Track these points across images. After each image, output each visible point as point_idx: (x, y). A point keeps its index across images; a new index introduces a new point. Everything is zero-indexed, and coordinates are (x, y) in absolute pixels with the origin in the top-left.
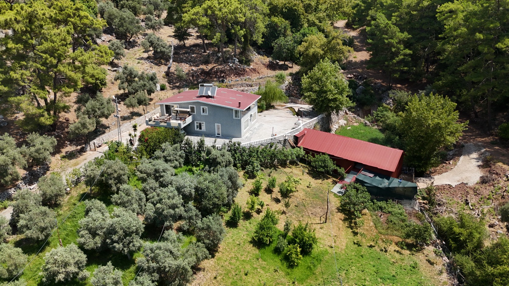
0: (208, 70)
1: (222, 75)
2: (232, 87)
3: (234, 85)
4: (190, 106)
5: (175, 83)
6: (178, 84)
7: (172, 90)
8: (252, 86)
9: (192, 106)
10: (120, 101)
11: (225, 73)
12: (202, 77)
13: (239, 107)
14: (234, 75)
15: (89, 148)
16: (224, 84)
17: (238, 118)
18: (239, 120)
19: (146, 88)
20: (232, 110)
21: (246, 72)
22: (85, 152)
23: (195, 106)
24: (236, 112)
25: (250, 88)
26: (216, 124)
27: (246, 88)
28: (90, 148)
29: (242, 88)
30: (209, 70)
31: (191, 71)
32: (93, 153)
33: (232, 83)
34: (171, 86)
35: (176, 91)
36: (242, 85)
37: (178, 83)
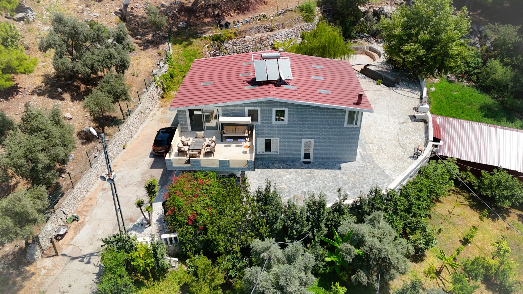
0: (190, 5)
1: (216, 13)
2: (244, 33)
3: (246, 31)
4: (247, 109)
5: (143, 35)
6: (149, 37)
7: (144, 49)
8: (272, 30)
10: (61, 93)
11: (220, 8)
12: (182, 18)
13: (358, 103)
14: (235, 11)
15: (38, 253)
16: (230, 30)
17: (355, 126)
19: (114, 61)
20: (343, 111)
21: (251, 4)
22: (30, 263)
23: (259, 109)
24: (352, 114)
25: (269, 33)
26: (304, 141)
27: (265, 35)
28: (42, 251)
29: (259, 35)
30: (192, 5)
31: (162, 9)
32: (55, 265)
33: (240, 27)
34: (138, 41)
35: (152, 51)
36: (258, 30)
37: (148, 33)
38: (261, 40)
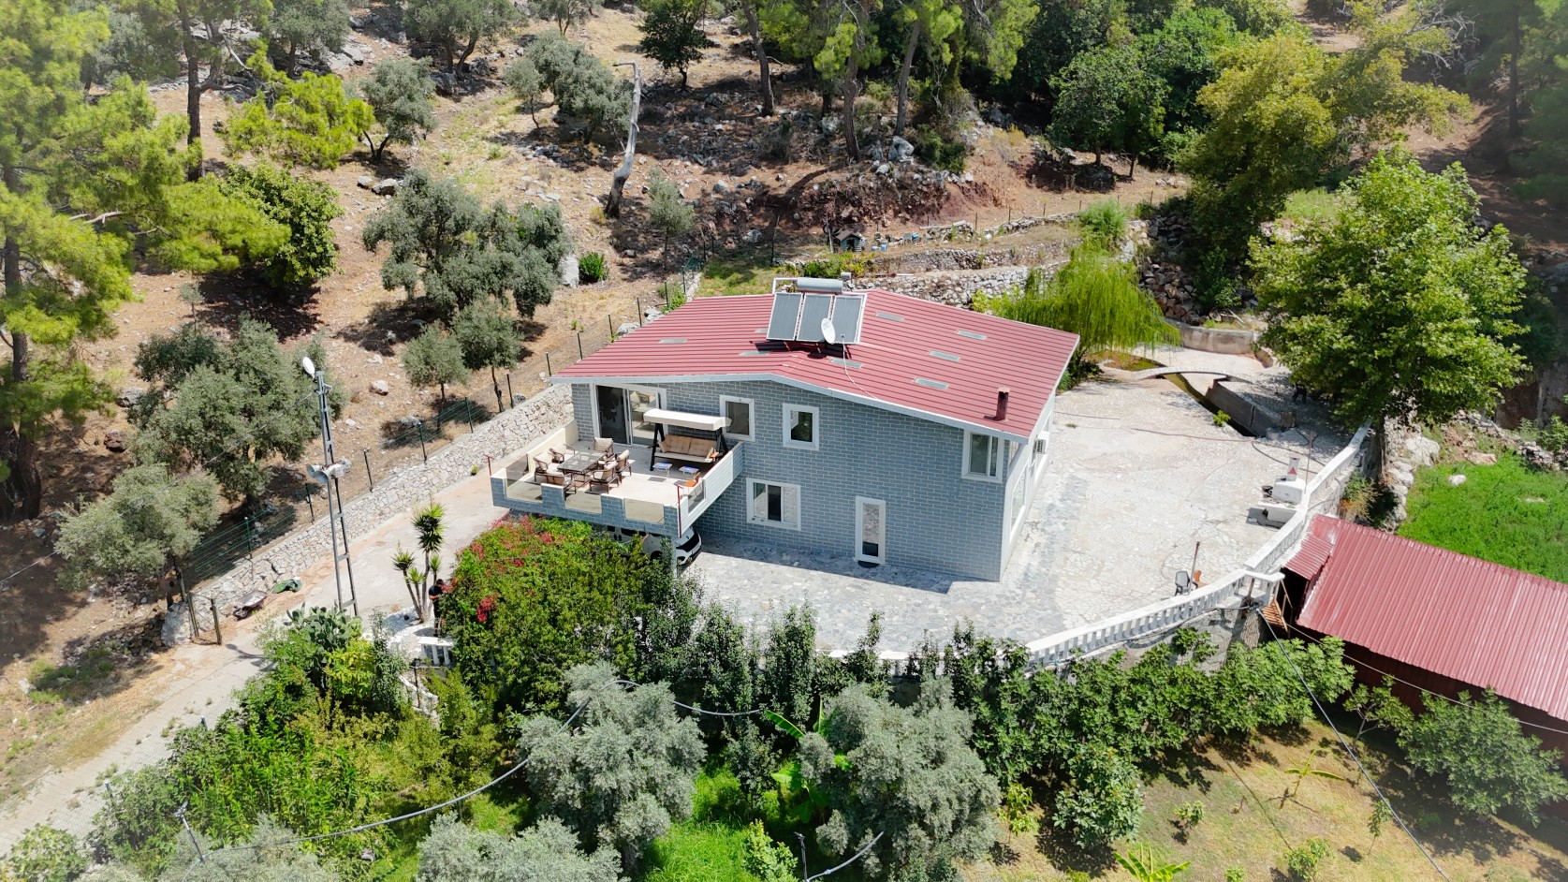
0: (783, 191)
1: (845, 214)
2: (893, 267)
3: (899, 262)
4: (724, 399)
5: (644, 250)
6: (655, 255)
7: (630, 280)
8: (978, 266)
9: (735, 399)
10: (391, 342)
11: (857, 204)
12: (757, 221)
13: (999, 418)
14: (896, 213)
15: (185, 629)
16: (857, 256)
17: (989, 479)
18: (993, 485)
19: (510, 280)
20: (957, 432)
21: (948, 198)
22: (163, 648)
23: (751, 402)
24: (981, 442)
25: (968, 272)
26: (860, 501)
27: (955, 275)
28: (196, 628)
29: (936, 275)
30: (790, 192)
31: (714, 196)
32: (204, 662)
33: (891, 250)
34: (627, 261)
35: (648, 285)
36: (936, 261)
37: (655, 246)
38: (939, 287)
